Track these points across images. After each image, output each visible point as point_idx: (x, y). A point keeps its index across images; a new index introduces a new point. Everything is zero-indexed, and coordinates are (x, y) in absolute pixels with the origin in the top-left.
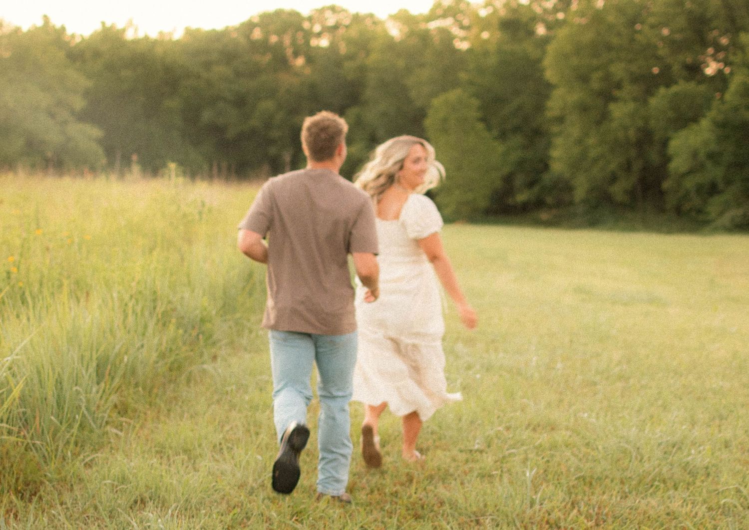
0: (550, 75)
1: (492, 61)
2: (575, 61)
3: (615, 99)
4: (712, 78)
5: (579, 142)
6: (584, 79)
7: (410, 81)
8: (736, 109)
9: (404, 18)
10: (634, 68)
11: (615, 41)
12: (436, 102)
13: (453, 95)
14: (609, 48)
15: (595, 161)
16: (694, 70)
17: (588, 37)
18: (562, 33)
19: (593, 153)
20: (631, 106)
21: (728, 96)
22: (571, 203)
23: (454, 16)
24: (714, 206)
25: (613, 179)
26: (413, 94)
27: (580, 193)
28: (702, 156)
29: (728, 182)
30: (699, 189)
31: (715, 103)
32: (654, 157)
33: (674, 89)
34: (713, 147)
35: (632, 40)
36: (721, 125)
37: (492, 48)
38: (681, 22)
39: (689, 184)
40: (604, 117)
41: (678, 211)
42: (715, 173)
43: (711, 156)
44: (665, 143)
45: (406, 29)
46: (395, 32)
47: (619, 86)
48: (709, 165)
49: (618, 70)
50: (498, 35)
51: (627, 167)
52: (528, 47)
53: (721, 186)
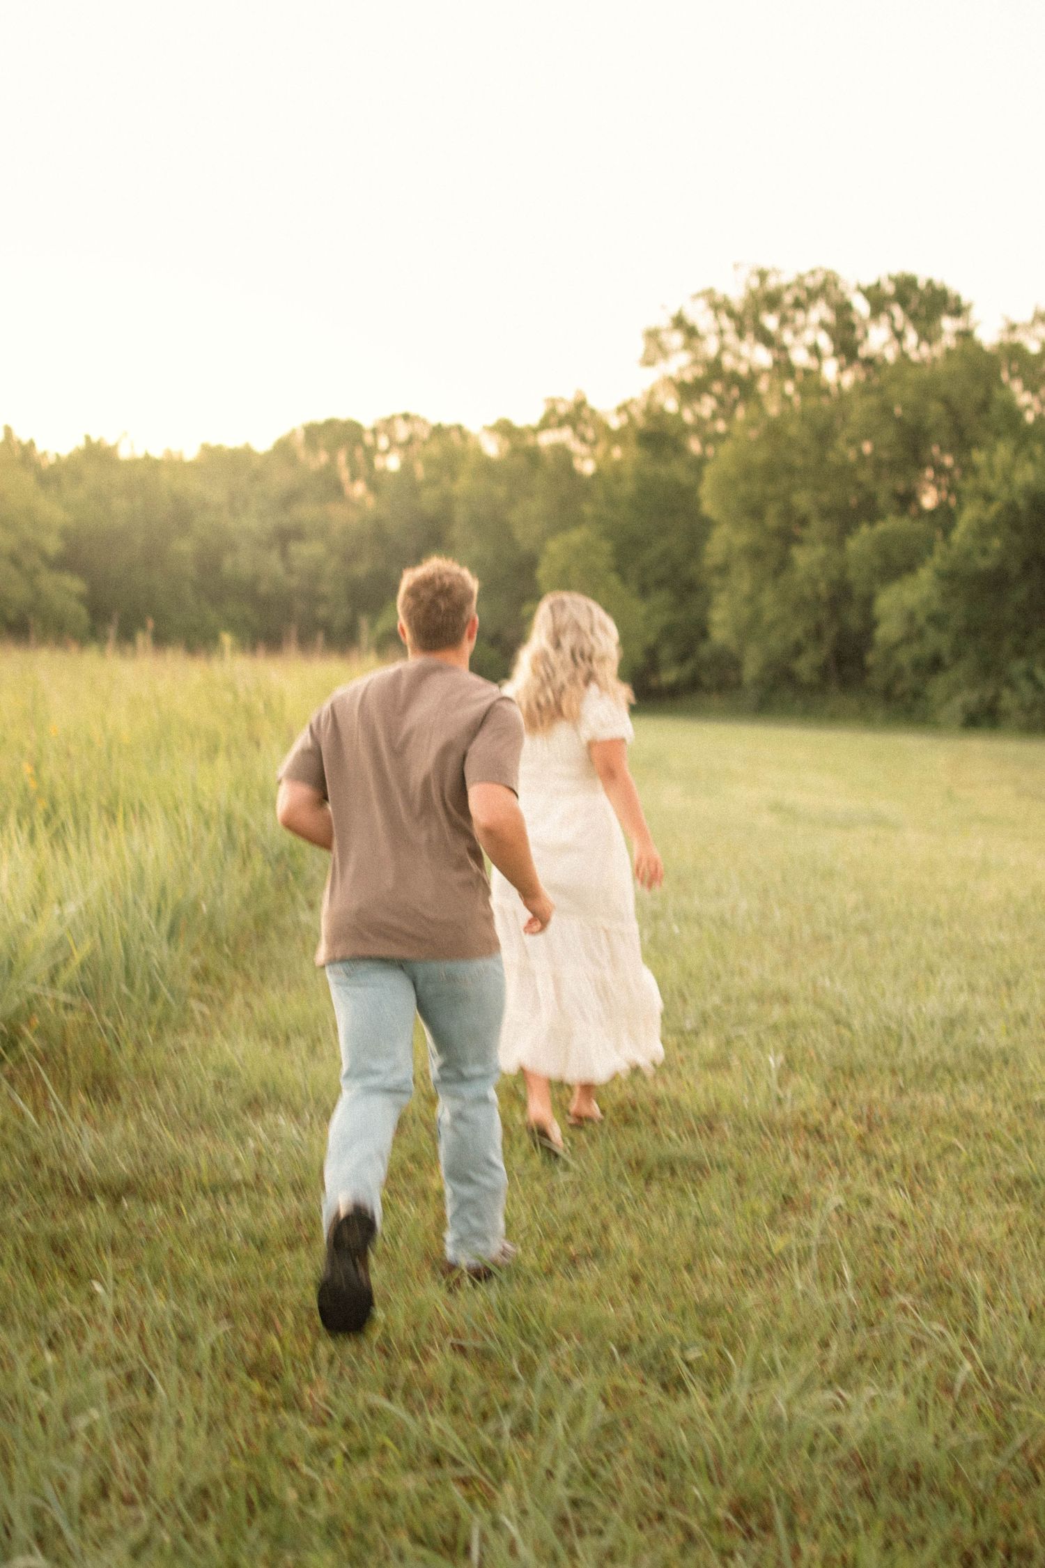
0: (709, 506)
1: (628, 488)
2: (743, 488)
3: (799, 541)
4: (932, 514)
5: (751, 599)
6: (755, 512)
7: (515, 516)
8: (968, 555)
9: (505, 429)
10: (825, 498)
11: (799, 461)
12: (553, 546)
13: (577, 536)
14: (790, 470)
15: (773, 625)
16: (907, 500)
17: (761, 455)
18: (726, 449)
19: (769, 616)
20: (821, 551)
21: (957, 536)
22: (739, 684)
23: (574, 428)
24: (938, 687)
25: (798, 650)
26: (519, 534)
27: (751, 669)
28: (921, 619)
29: (958, 655)
30: (917, 665)
31: (939, 547)
32: (853, 619)
33: (881, 527)
34: (936, 605)
35: (822, 460)
36: (949, 577)
37: (628, 470)
38: (889, 434)
39: (904, 657)
40: (784, 564)
41: (888, 694)
42: (938, 641)
43: (936, 620)
44: (869, 601)
45: (507, 445)
46: (492, 448)
47: (804, 522)
48: (931, 633)
49: (802, 501)
50: (636, 452)
51: (817, 634)
52: (677, 471)
53: (947, 660)
